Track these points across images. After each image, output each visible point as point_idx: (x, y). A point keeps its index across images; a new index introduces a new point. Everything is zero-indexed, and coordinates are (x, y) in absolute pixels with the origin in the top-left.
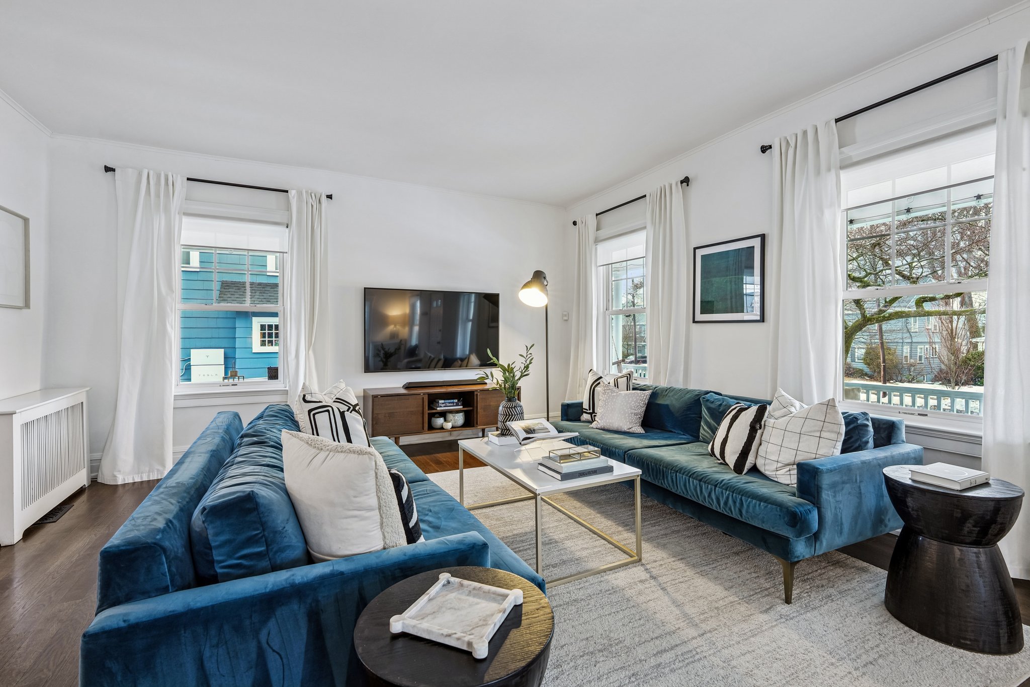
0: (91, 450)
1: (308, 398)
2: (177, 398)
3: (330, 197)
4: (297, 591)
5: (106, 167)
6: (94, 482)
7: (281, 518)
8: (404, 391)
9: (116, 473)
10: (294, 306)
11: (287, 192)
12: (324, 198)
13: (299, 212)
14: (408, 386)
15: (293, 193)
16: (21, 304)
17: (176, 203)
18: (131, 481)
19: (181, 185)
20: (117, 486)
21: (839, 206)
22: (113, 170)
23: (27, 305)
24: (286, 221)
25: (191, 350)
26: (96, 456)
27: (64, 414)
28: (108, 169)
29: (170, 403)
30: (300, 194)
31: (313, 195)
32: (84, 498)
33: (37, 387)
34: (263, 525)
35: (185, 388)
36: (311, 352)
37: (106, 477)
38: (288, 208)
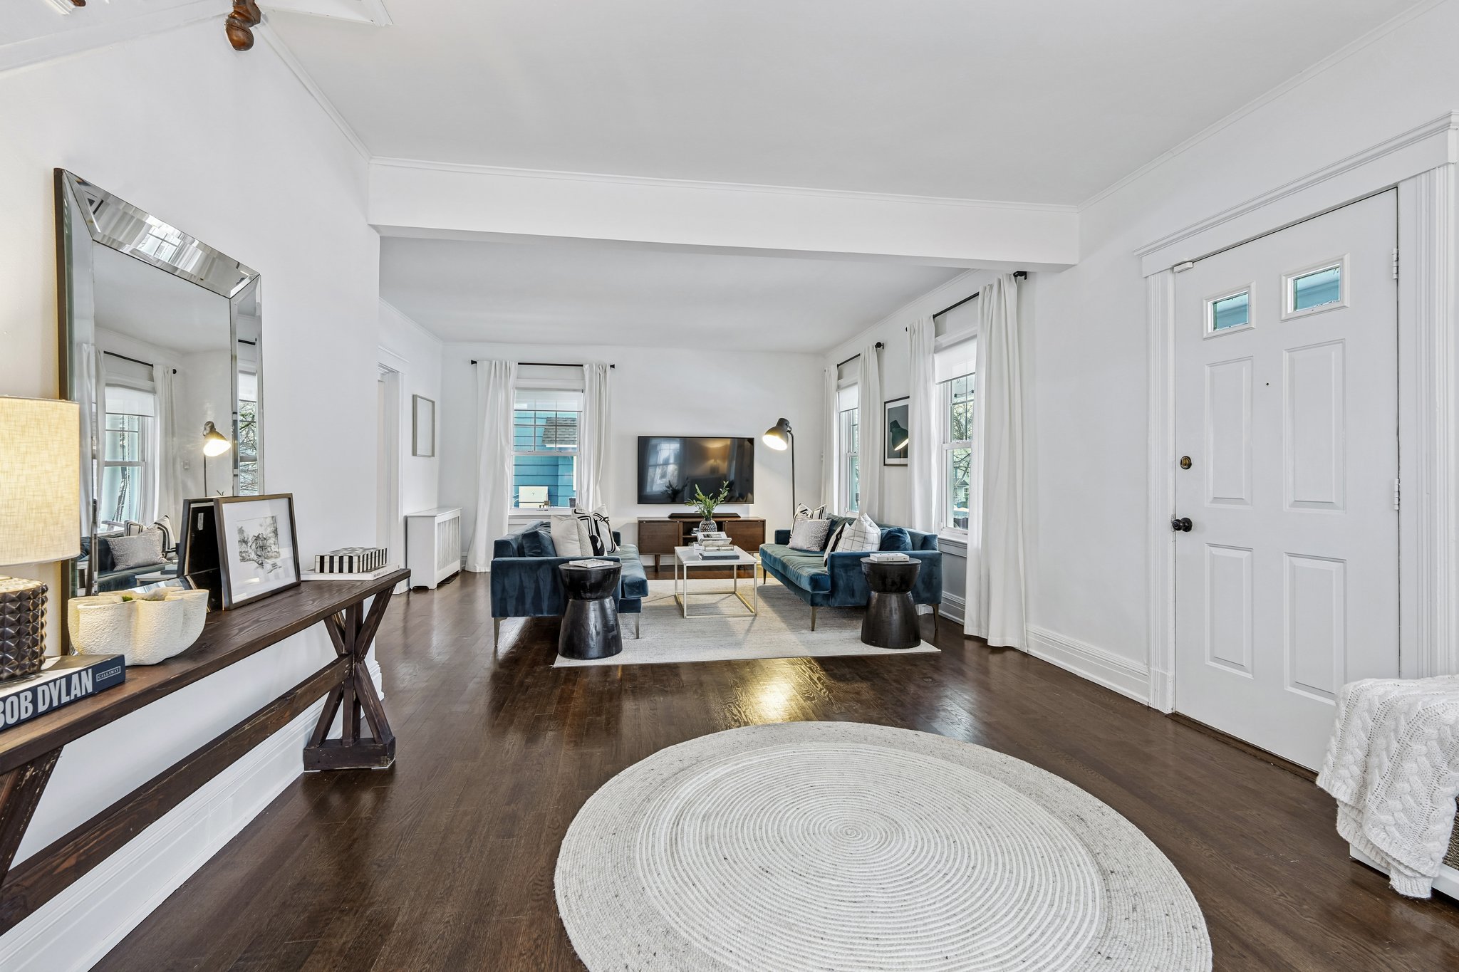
0: (463, 550)
1: (577, 511)
2: (511, 517)
3: (613, 366)
4: (549, 562)
5: (472, 361)
6: (463, 570)
7: (547, 543)
8: (668, 519)
9: (476, 565)
10: (586, 453)
11: (582, 366)
12: (608, 368)
13: (591, 380)
14: (672, 516)
15: (586, 367)
16: (430, 454)
17: (512, 381)
18: (484, 571)
19: (514, 366)
20: (476, 573)
21: (934, 380)
22: (476, 362)
23: (433, 455)
24: (581, 388)
25: (520, 487)
26: (465, 554)
27: (447, 524)
28: (473, 362)
29: (506, 521)
30: (591, 366)
31: (601, 367)
32: (458, 578)
33: (436, 506)
34: (540, 543)
35: (515, 512)
36: (598, 487)
37: (470, 568)
38: (583, 379)
